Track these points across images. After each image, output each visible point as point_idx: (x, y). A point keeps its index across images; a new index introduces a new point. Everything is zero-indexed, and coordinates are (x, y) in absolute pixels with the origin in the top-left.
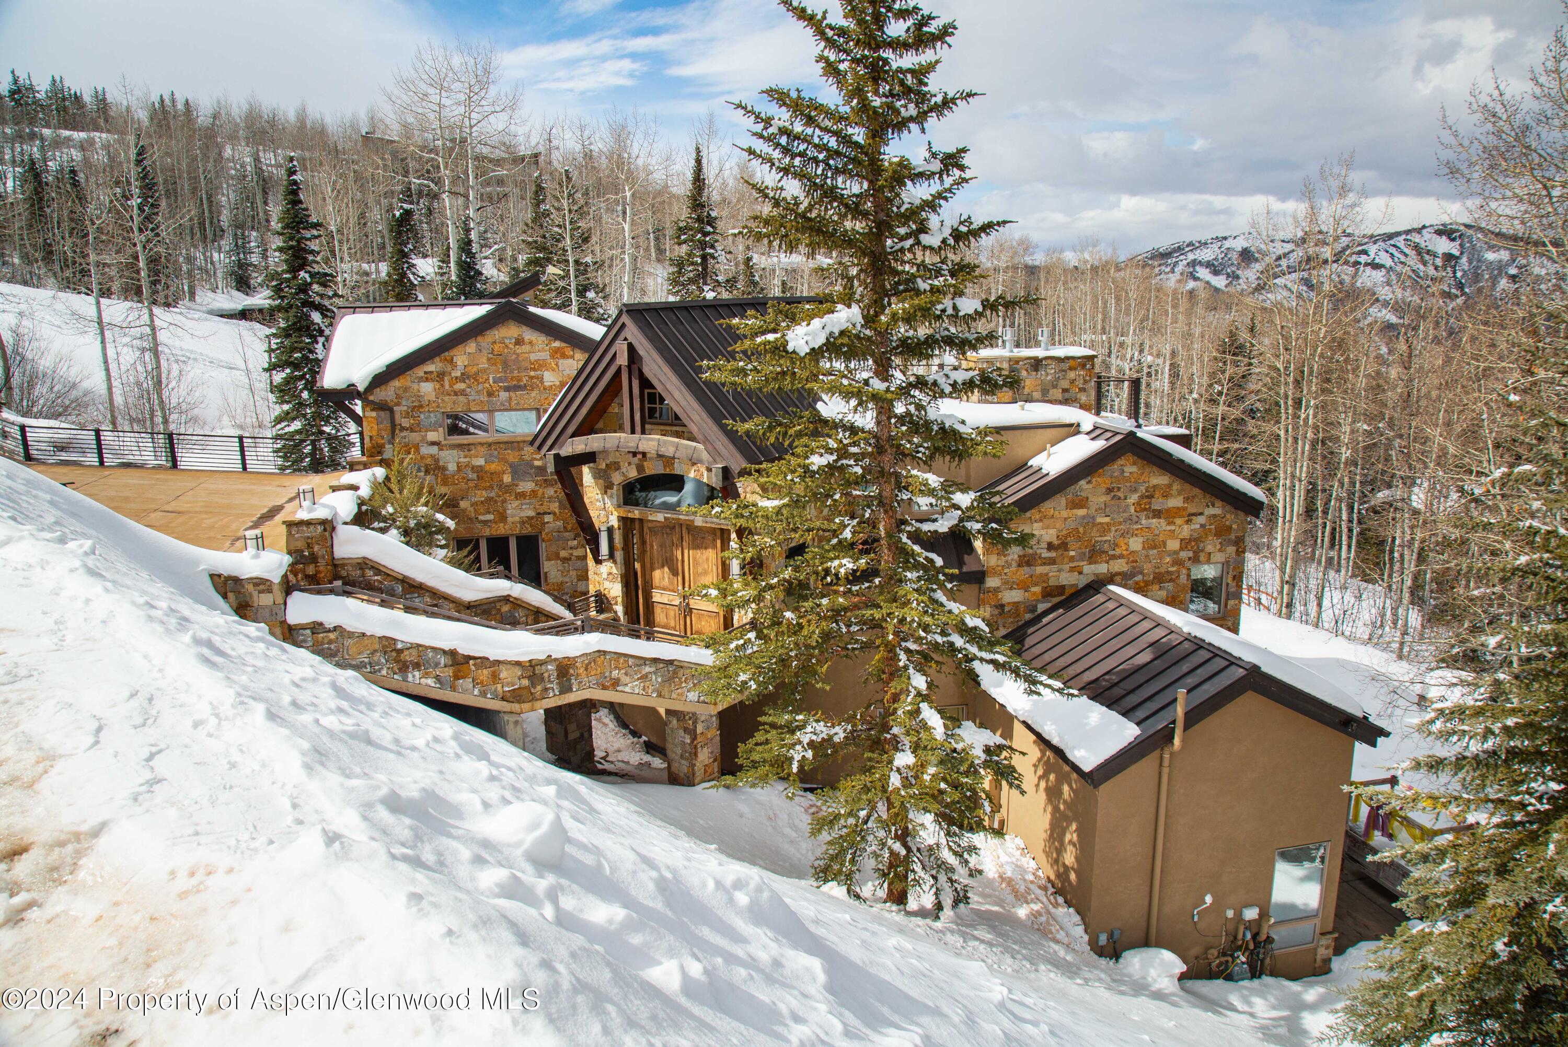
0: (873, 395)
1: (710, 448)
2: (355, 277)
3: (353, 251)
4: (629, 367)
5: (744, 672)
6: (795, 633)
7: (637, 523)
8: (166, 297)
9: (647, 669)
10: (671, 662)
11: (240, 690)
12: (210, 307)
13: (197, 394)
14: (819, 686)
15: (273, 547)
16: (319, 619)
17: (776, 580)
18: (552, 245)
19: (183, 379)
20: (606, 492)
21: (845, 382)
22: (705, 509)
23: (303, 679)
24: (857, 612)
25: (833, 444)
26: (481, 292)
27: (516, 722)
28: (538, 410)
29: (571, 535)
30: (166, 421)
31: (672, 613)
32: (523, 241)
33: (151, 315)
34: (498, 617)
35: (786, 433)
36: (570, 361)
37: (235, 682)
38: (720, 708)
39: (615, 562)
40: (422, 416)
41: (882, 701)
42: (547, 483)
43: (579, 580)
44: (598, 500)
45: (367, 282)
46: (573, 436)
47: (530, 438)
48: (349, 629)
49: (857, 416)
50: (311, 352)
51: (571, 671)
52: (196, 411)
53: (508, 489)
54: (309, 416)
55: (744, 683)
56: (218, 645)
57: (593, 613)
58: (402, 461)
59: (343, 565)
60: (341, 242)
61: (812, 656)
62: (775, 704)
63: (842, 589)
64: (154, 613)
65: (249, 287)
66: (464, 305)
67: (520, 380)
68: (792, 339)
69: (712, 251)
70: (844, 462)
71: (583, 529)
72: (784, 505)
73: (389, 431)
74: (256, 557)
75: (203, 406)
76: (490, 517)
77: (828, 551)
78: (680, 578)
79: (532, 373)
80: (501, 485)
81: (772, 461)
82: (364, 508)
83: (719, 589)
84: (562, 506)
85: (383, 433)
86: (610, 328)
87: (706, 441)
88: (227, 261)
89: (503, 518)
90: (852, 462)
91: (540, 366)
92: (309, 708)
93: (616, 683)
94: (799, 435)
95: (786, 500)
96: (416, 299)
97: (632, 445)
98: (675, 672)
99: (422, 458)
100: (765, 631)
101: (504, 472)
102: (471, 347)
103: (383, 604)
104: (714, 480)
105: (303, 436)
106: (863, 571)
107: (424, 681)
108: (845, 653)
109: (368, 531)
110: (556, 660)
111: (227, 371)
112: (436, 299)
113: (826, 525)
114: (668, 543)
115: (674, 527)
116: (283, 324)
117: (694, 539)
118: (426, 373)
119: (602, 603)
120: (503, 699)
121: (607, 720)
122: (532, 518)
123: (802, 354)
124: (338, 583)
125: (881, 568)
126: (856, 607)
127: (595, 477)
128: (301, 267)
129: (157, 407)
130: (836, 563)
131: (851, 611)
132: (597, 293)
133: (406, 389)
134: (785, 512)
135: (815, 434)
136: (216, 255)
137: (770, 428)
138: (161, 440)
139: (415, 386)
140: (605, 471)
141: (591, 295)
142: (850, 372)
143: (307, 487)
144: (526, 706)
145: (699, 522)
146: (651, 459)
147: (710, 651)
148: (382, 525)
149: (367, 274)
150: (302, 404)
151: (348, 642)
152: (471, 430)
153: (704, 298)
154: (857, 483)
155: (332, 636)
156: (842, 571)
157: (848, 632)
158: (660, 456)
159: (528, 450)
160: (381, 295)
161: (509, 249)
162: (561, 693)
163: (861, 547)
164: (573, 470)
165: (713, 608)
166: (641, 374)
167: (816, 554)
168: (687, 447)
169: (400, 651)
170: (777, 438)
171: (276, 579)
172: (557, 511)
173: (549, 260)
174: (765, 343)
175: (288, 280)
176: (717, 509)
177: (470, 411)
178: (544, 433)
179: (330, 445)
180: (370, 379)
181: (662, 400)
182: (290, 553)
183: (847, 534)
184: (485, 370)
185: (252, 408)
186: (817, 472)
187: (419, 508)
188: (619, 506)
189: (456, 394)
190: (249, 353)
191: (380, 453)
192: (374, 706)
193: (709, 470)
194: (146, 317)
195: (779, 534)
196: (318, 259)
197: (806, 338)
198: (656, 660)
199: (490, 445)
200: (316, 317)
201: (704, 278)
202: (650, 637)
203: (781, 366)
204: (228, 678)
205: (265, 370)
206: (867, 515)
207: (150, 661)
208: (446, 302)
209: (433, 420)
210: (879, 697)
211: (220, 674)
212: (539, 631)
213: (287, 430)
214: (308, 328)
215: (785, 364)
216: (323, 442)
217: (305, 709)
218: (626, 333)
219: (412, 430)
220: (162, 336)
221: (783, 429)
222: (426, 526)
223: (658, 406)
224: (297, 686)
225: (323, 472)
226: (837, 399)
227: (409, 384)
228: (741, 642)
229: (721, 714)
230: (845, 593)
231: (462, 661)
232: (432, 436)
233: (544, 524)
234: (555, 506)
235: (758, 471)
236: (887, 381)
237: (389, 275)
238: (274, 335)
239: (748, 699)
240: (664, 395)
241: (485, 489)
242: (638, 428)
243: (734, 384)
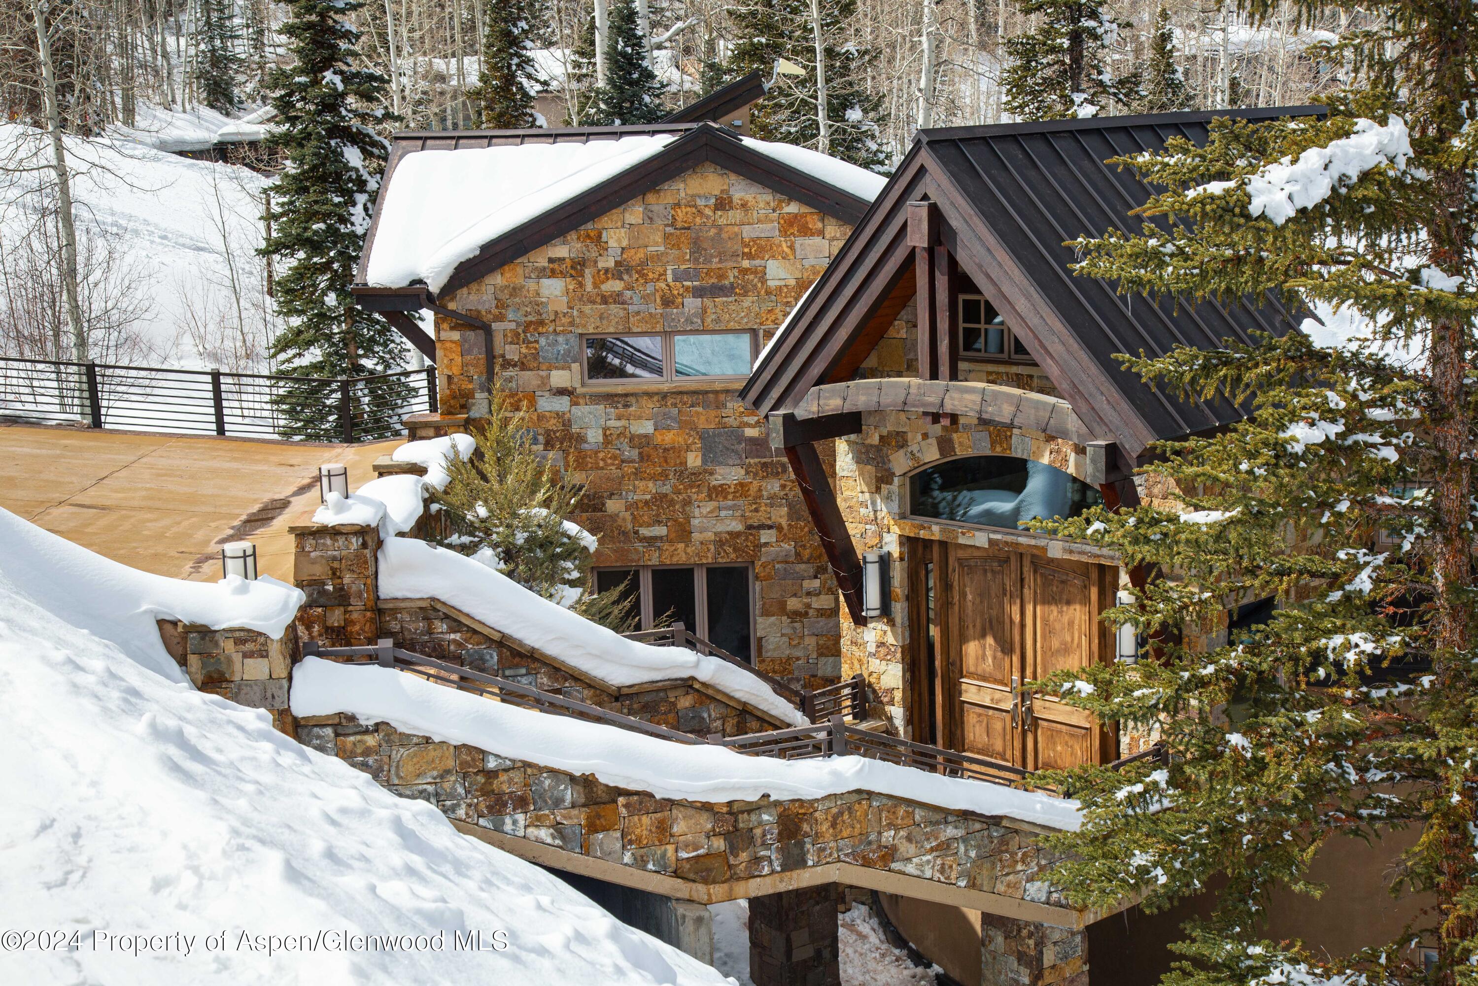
0: (1429, 302)
1: (1084, 408)
2: (423, 85)
3: (417, 35)
4: (931, 251)
5: (1144, 849)
6: (1248, 777)
7: (936, 549)
8: (84, 116)
9: (950, 832)
10: (996, 820)
11: (237, 824)
12: (163, 136)
13: (139, 295)
14: (1299, 887)
15: (271, 571)
16: (348, 708)
17: (1211, 669)
18: (784, 20)
19: (114, 266)
20: (878, 490)
21: (1370, 277)
22: (1072, 526)
23: (344, 811)
24: (1379, 743)
25: (1336, 401)
26: (651, 112)
27: (699, 920)
28: (754, 332)
29: (810, 569)
30: (82, 343)
31: (998, 726)
32: (730, 13)
33: (59, 148)
34: (671, 717)
35: (1238, 379)
36: (817, 240)
37: (229, 811)
38: (1090, 918)
39: (891, 622)
40: (543, 341)
41: (1435, 931)
42: (769, 470)
43: (821, 655)
44: (863, 504)
45: (442, 93)
46: (820, 381)
47: (740, 385)
48: (402, 729)
49: (1390, 345)
50: (343, 220)
51: (806, 827)
52: (136, 326)
53: (695, 479)
54: (336, 339)
55: (1143, 870)
56: (194, 741)
57: (848, 719)
58: (505, 422)
59: (395, 611)
60: (396, 17)
61: (1284, 826)
62: (1206, 917)
63: (1349, 694)
64: (81, 678)
65: (231, 102)
66: (622, 134)
67: (722, 276)
68: (1260, 192)
69: (1092, 23)
70: (1361, 437)
71: (833, 559)
72: (1232, 522)
73: (482, 367)
74: (242, 590)
75: (147, 316)
76: (660, 531)
77: (1320, 616)
78: (1016, 659)
79: (746, 264)
80: (682, 472)
81: (1209, 433)
82: (434, 507)
83: (1095, 682)
84: (793, 514)
85: (472, 371)
86: (893, 178)
87: (1075, 394)
88: (192, 51)
89: (684, 533)
90: (1377, 439)
91: (761, 249)
92: (356, 864)
93: (889, 855)
94: (1267, 382)
95: (1235, 512)
96: (533, 125)
97: (932, 399)
98: (1003, 841)
99: (541, 418)
100: (1188, 770)
101: (688, 449)
102: (634, 213)
103: (464, 683)
104: (1090, 469)
105: (325, 375)
106: (1396, 660)
107: (532, 832)
108: (1352, 825)
109: (441, 550)
110: (777, 803)
111: (191, 253)
112: (568, 123)
113: (1318, 564)
114: (994, 589)
115: (1007, 560)
116: (291, 167)
117: (1047, 582)
118: (551, 260)
119: (865, 699)
120: (676, 874)
121: (865, 928)
122: (738, 534)
123: (1280, 221)
124: (386, 643)
125: (1434, 655)
126: (1379, 732)
127: (858, 461)
128: (327, 63)
129: (65, 316)
130: (1338, 640)
131: (1369, 738)
132: (865, 111)
133: (515, 291)
134: (1233, 536)
135: (1299, 382)
136: (171, 41)
137: (1207, 369)
138: (73, 376)
139: (531, 285)
140: (878, 449)
141: (854, 115)
142: (1379, 256)
143: (336, 466)
144: (717, 890)
145: (1056, 550)
146: (966, 427)
147: (1074, 804)
148: (466, 539)
149: (441, 78)
150: (324, 317)
151: (399, 753)
152: (630, 369)
153: (1074, 117)
154: (1385, 481)
155: (371, 741)
156: (1351, 656)
157: (1362, 782)
158: (983, 422)
159: (734, 406)
160: (467, 118)
161: (702, 30)
162: (785, 868)
163: (1391, 610)
164: (819, 446)
165: (1079, 718)
166: (953, 263)
167: (1296, 620)
168: (1037, 404)
169: (492, 775)
170: (1219, 392)
171: (276, 633)
172: (784, 522)
173: (777, 49)
174: (1202, 201)
175: (303, 87)
176: (1097, 525)
177: (630, 333)
178: (767, 376)
179: (372, 392)
180: (450, 271)
181: (991, 313)
182: (299, 584)
183: (1364, 582)
184: (658, 257)
185: (236, 321)
186: (1303, 458)
187: (534, 511)
188: (903, 516)
189: (605, 300)
190: (232, 221)
191: (464, 407)
192: (468, 867)
193: (1080, 450)
194: (50, 152)
195: (1218, 579)
196: (357, 48)
197: (1289, 188)
198: (966, 815)
199: (664, 396)
200: (353, 156)
201: (1075, 77)
202: (954, 769)
203: (1232, 245)
204: (216, 802)
205: (259, 252)
206: (1407, 546)
207: (75, 767)
208: (587, 129)
209: (562, 348)
210: (1429, 921)
211: (201, 795)
212: (745, 748)
213: (297, 363)
214: (338, 176)
215: (1244, 242)
216: (361, 385)
217: (349, 867)
218: (927, 185)
219: (524, 367)
220: (79, 187)
221: (1233, 372)
222: (545, 544)
223: (982, 326)
224: (333, 822)
225: (358, 440)
226: (1349, 310)
227: (520, 281)
228: (1139, 788)
229: (1091, 931)
230: (1355, 702)
231: (605, 797)
232: (559, 378)
233: (759, 546)
234: (780, 515)
235: (1177, 453)
236: (1459, 272)
237: (483, 78)
238: (277, 189)
239: (1150, 905)
240: (995, 304)
241: (653, 478)
242: (944, 368)
243: (1138, 282)
